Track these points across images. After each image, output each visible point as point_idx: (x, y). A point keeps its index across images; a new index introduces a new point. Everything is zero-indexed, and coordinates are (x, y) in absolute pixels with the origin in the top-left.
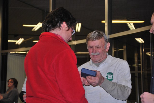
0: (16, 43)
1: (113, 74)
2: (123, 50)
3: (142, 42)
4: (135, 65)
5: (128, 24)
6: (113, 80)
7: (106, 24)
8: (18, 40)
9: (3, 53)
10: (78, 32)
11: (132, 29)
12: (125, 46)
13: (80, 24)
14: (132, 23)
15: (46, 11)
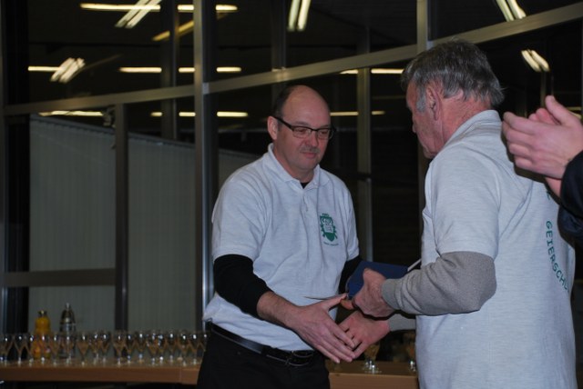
0: (55, 77)
3: (541, 66)
8: (58, 65)
11: (512, 18)
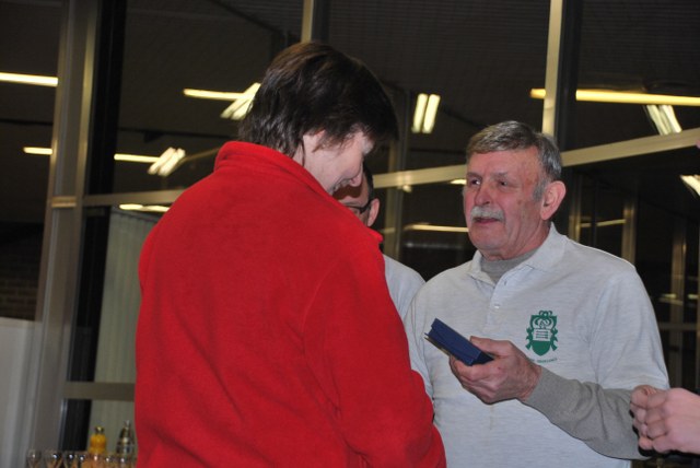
0: (153, 169)
1: (558, 319)
2: (621, 226)
4: (673, 296)
5: (649, 107)
6: (555, 348)
7: (549, 105)
8: (158, 154)
9: (89, 208)
10: (421, 134)
11: (666, 132)
12: (630, 208)
13: (435, 100)
14: (667, 105)
15: (285, 34)
